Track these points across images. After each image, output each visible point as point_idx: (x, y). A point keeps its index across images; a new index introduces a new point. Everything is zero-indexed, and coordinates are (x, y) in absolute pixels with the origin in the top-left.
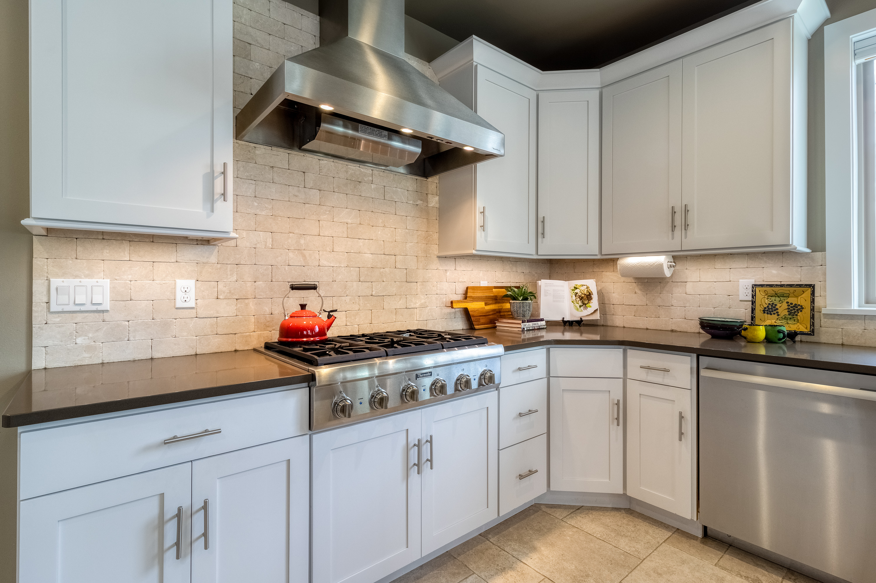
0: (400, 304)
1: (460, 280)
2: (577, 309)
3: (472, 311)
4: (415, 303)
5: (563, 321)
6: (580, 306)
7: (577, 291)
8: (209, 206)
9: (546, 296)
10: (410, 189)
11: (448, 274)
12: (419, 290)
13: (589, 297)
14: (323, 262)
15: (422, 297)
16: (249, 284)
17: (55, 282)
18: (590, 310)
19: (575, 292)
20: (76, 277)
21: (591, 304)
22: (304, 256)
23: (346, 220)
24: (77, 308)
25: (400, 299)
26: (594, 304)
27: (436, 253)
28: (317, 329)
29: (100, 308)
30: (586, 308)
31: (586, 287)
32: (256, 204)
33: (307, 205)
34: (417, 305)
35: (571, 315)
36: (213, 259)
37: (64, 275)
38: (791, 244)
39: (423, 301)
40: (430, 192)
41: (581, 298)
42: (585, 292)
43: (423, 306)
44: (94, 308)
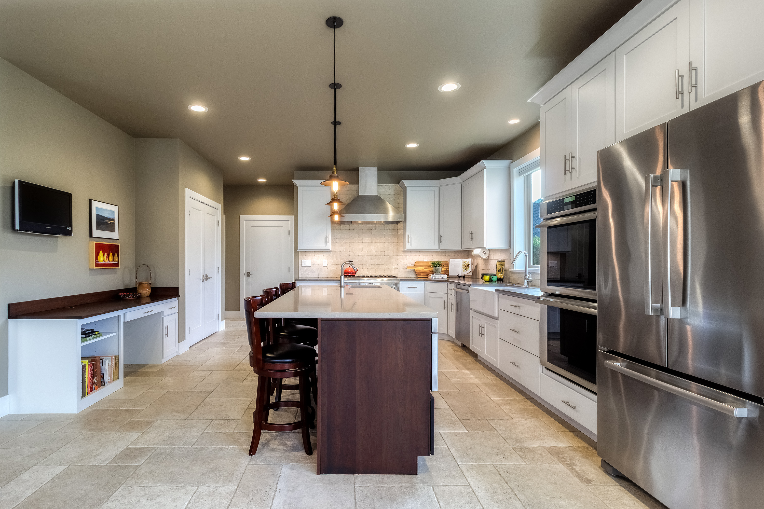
0: (387, 267)
1: (413, 259)
2: (464, 271)
3: (416, 271)
4: (393, 267)
5: (458, 275)
6: (465, 270)
7: (465, 263)
8: (326, 244)
9: (451, 265)
10: (390, 229)
11: (407, 257)
12: (394, 263)
13: (468, 266)
14: (359, 254)
15: (396, 265)
16: (339, 261)
17: (302, 261)
18: (468, 271)
19: (464, 264)
20: (306, 259)
21: (468, 269)
22: (354, 253)
23: (367, 242)
24: (306, 266)
25: (386, 266)
26: (470, 269)
27: (402, 250)
28: (352, 273)
29: (309, 266)
30: (467, 271)
31: (467, 262)
32: (341, 240)
33: (354, 239)
34: (393, 268)
35: (462, 273)
36: (331, 255)
37: (304, 259)
38: (485, 246)
39: (396, 266)
40: (399, 229)
41: (466, 267)
42: (467, 264)
43: (396, 268)
44: (308, 266)
